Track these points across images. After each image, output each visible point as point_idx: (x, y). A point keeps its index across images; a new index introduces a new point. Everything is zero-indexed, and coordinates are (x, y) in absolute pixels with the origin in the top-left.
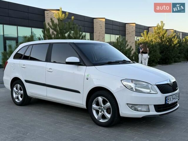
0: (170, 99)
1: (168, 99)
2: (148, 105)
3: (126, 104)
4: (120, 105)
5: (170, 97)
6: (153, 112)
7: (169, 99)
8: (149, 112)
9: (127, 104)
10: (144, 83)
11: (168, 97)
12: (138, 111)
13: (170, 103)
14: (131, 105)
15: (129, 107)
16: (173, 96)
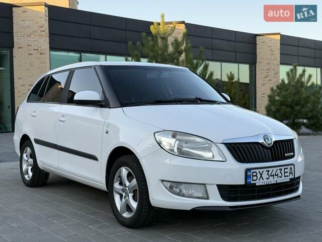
0: (259, 176)
1: (255, 174)
2: (204, 184)
3: (160, 182)
4: (150, 184)
5: (261, 171)
6: (216, 200)
7: (256, 176)
8: (208, 198)
9: (163, 181)
10: (199, 140)
11: (252, 171)
12: (184, 196)
13: (259, 183)
14: (169, 184)
15: (167, 188)
16: (271, 170)
